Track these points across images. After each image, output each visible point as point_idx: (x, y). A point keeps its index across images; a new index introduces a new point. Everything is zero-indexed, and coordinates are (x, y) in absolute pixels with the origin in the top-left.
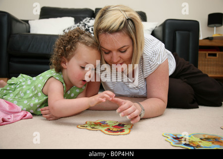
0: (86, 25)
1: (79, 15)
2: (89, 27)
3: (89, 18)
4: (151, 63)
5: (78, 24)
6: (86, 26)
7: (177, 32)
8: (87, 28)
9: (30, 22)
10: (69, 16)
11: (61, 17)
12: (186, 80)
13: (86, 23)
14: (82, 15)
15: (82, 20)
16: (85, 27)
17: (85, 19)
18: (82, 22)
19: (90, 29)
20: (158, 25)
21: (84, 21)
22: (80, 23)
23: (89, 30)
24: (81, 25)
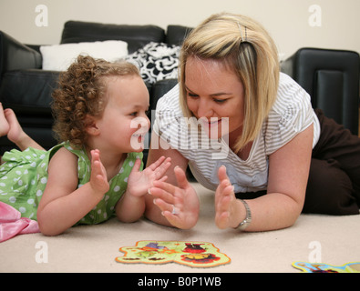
0: (149, 55)
1: (136, 38)
2: (154, 61)
3: (156, 44)
4: (282, 129)
5: (135, 55)
6: (150, 58)
7: (319, 72)
8: (152, 62)
9: (42, 49)
10: (118, 40)
11: (102, 40)
12: (336, 162)
13: (149, 52)
14: (142, 38)
15: (142, 48)
16: (148, 60)
17: (148, 46)
18: (141, 51)
19: (157, 63)
20: (284, 59)
21: (146, 48)
22: (138, 53)
23: (154, 65)
24: (139, 56)
